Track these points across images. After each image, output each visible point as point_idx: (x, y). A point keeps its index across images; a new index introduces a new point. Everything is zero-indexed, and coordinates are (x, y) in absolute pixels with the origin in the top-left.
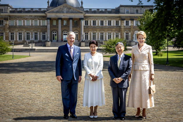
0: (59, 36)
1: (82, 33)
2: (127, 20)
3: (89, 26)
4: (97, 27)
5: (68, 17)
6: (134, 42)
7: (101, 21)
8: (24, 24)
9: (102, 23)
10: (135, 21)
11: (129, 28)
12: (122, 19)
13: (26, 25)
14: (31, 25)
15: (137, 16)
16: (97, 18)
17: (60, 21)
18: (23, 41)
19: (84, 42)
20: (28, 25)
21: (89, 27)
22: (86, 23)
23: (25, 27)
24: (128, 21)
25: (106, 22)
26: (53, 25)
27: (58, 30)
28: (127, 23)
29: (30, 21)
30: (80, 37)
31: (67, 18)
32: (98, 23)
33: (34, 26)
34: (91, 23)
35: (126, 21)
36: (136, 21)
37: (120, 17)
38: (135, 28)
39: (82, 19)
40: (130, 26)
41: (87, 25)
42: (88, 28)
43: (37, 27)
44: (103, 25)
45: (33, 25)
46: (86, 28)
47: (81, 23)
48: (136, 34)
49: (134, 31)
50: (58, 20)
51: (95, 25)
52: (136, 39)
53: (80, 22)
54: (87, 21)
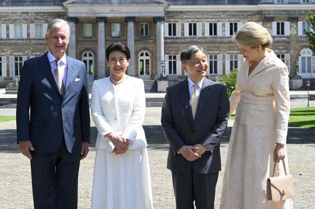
0: (99, 64)
1: (160, 58)
2: (280, 22)
3: (177, 38)
4: (199, 41)
5: (125, 15)
6: (300, 78)
7: (211, 25)
8: (8, 35)
9: (213, 29)
10: (300, 23)
11: (285, 42)
12: (265, 18)
13: (12, 36)
14: (25, 36)
15: (305, 11)
16: (199, 16)
17: (101, 25)
18: (5, 79)
19: (165, 79)
20: (19, 36)
21: (178, 41)
22: (172, 29)
23: (11, 42)
24: (283, 24)
25: (224, 25)
26: (84, 38)
27: (96, 49)
28: (281, 29)
29: (25, 26)
30: (155, 67)
31: (121, 18)
32: (203, 29)
33: (34, 39)
34: (183, 29)
35: (278, 24)
36: (304, 23)
37: (260, 13)
38: (302, 42)
39: (161, 19)
40: (288, 37)
41: (172, 36)
42: (177, 43)
43: (41, 42)
44: (215, 34)
45: (31, 37)
46: (172, 43)
47: (157, 29)
48: (303, 58)
49: (299, 51)
50: (97, 22)
51: (195, 34)
52: (303, 71)
53: (155, 27)
54: (174, 25)
